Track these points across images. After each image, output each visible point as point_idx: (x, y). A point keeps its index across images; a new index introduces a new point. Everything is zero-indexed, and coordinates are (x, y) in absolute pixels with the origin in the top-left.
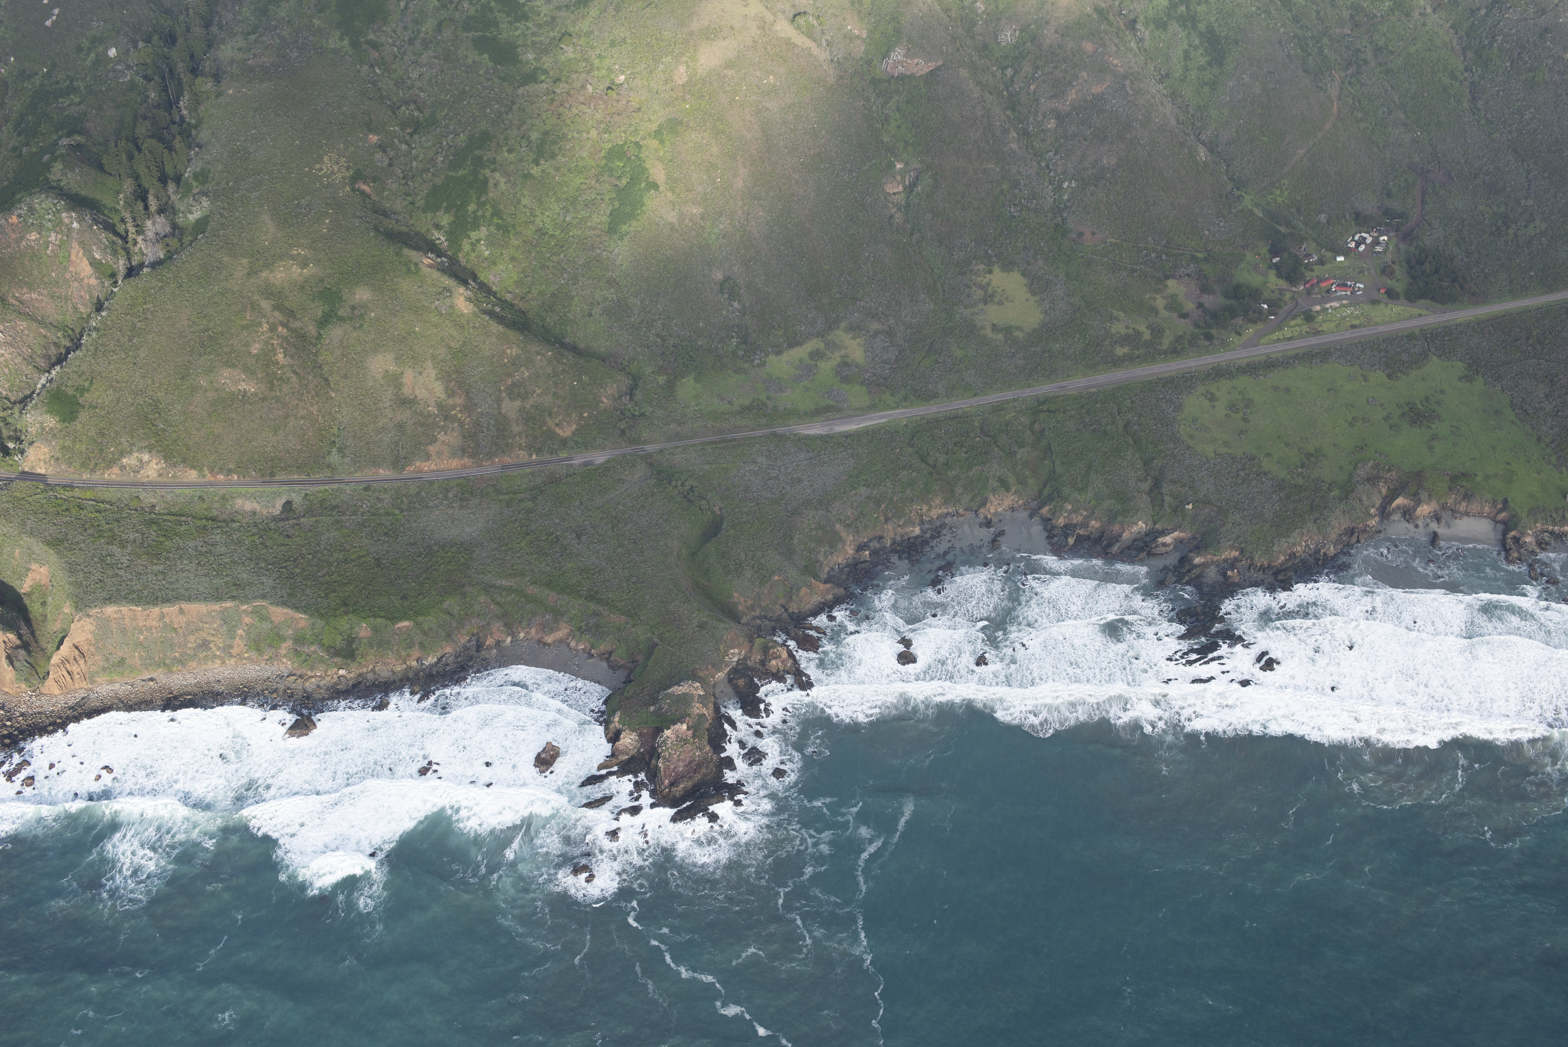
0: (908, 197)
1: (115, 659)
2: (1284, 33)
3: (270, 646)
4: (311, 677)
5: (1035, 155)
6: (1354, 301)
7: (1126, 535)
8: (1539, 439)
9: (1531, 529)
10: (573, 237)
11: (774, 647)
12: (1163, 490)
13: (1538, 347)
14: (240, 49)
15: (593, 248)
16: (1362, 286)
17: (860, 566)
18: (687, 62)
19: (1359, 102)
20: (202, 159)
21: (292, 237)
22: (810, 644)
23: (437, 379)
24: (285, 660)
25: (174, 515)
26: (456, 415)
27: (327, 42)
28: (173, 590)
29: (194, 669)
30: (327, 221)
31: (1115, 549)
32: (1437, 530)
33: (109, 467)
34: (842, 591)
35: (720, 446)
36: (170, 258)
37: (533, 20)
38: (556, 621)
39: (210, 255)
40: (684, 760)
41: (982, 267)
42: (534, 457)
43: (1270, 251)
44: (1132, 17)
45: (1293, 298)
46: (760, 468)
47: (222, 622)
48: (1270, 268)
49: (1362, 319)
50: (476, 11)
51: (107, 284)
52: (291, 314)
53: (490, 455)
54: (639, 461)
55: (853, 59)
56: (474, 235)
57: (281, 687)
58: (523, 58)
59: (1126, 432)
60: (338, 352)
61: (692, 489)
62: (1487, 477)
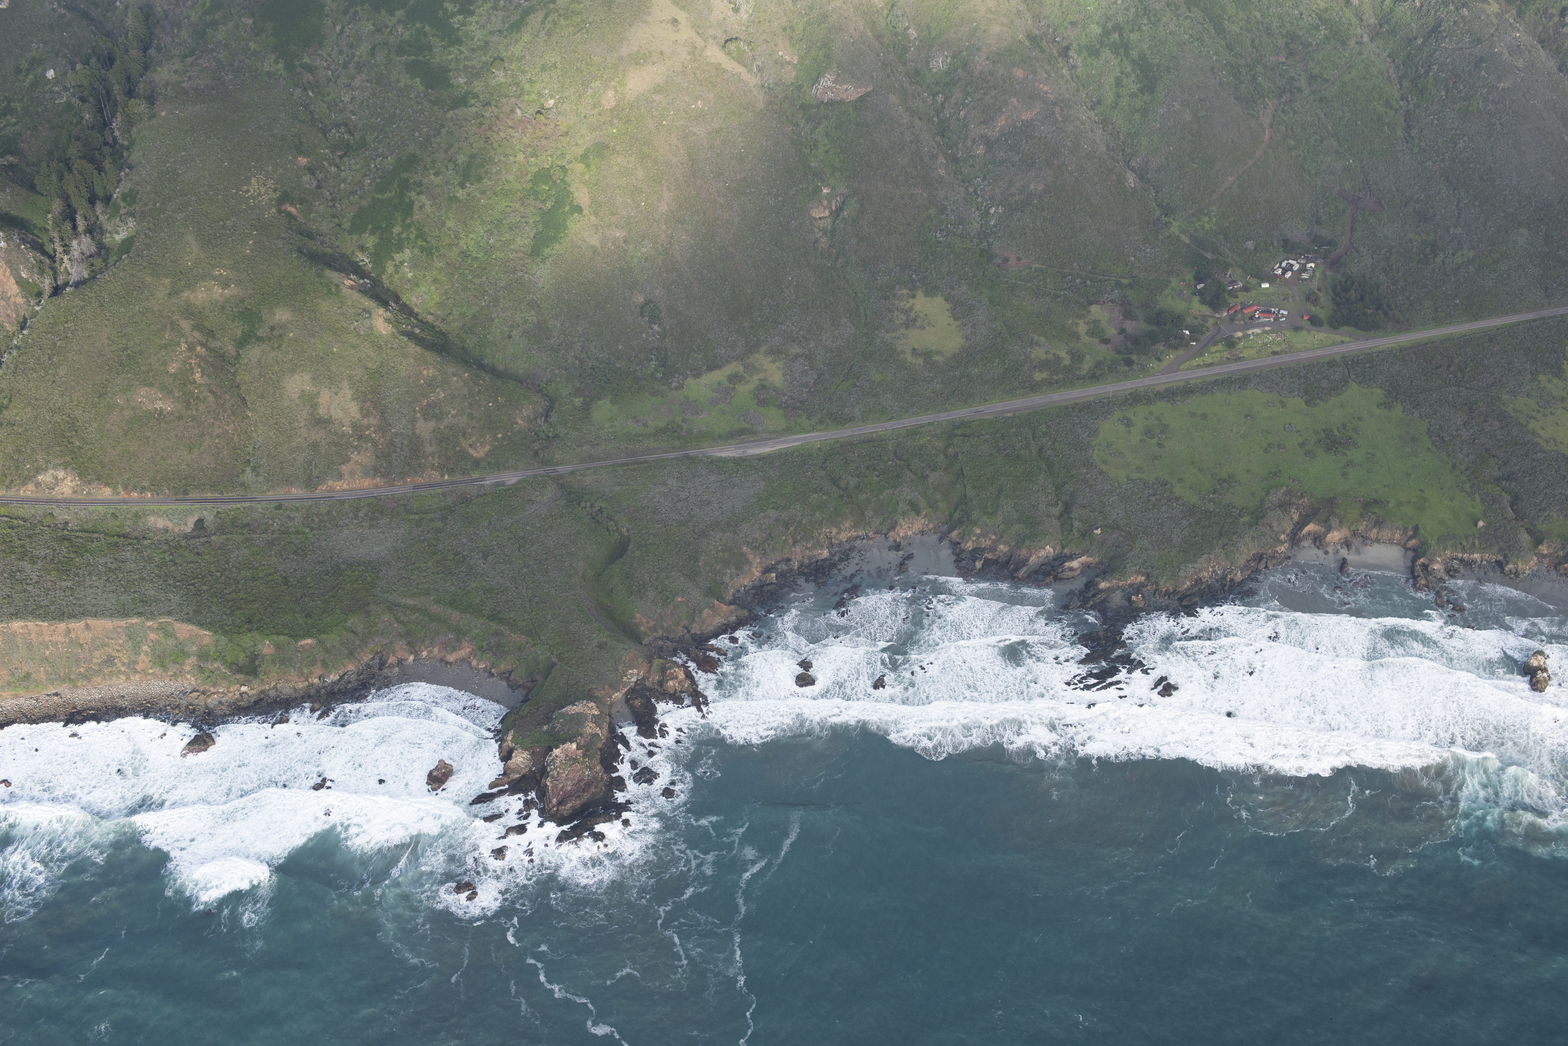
0: (834, 222)
1: (20, 674)
2: (1216, 60)
3: (175, 662)
4: (214, 693)
5: (963, 181)
6: (1277, 327)
7: (1033, 560)
8: (1454, 467)
9: (1440, 556)
10: (495, 259)
11: (671, 668)
12: (1073, 515)
13: (1460, 375)
14: (176, 72)
15: (515, 270)
16: (1285, 313)
17: (766, 588)
18: (615, 87)
19: (1292, 129)
20: (131, 180)
21: (215, 258)
22: (709, 665)
23: (353, 399)
24: (189, 676)
25: (86, 531)
26: (370, 435)
27: (262, 66)
28: (80, 606)
29: (99, 684)
30: (251, 242)
31: (1022, 573)
32: (1346, 557)
33: (24, 484)
34: (745, 613)
35: (632, 467)
36: (94, 277)
37: (467, 45)
38: (458, 640)
39: (132, 275)
40: (573, 779)
41: (905, 292)
42: (446, 477)
43: (1195, 278)
44: (1065, 44)
45: (1215, 324)
46: (670, 490)
47: (127, 638)
48: (1194, 294)
49: (1284, 346)
50: (411, 35)
51: (32, 303)
52: (211, 334)
53: (403, 475)
54: (550, 482)
55: (784, 84)
56: (398, 257)
57: (184, 703)
58: (454, 82)
59: (1040, 456)
60: (256, 372)
61: (601, 510)
62: (1399, 504)
